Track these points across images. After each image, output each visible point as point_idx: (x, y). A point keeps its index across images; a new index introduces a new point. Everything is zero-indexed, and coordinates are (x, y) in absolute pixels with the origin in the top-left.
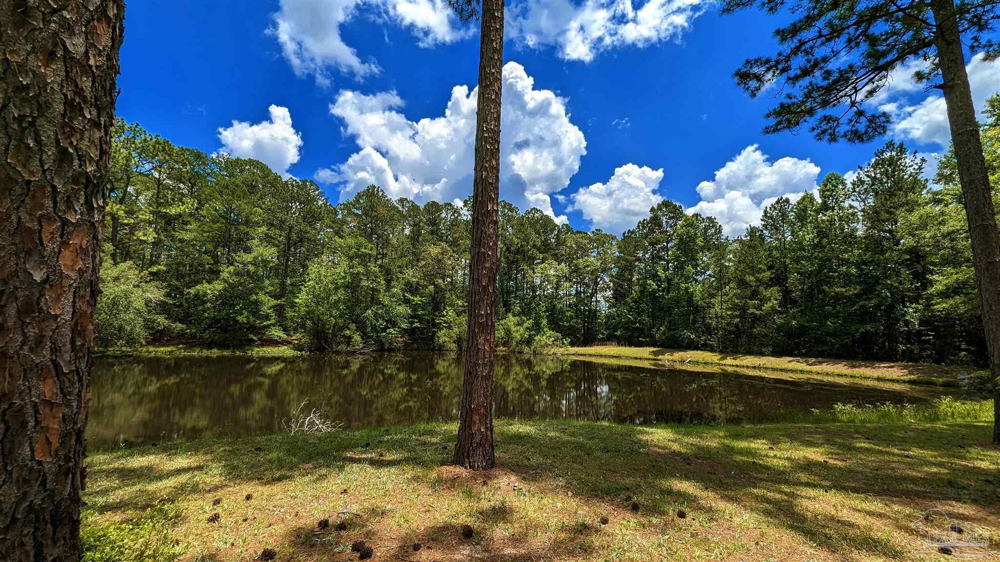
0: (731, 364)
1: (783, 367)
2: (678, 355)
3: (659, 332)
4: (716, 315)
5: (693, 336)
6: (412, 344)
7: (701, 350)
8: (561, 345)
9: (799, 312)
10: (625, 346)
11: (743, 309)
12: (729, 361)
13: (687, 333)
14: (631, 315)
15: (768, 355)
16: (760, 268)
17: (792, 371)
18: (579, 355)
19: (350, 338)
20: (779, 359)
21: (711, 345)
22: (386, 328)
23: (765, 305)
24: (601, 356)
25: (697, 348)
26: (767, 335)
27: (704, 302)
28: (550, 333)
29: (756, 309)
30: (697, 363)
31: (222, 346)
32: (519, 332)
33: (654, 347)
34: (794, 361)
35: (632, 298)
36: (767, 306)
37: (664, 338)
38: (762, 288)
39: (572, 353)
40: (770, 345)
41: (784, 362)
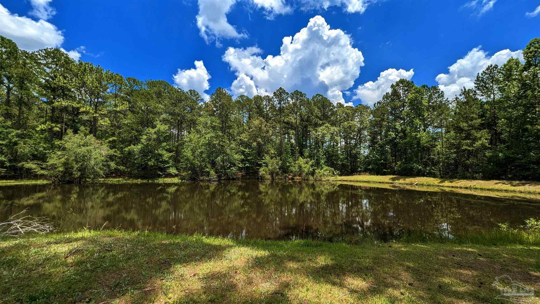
0: (447, 185)
1: (490, 187)
2: (408, 180)
3: (397, 166)
4: (438, 152)
5: (420, 167)
6: (246, 175)
7: (427, 177)
8: (332, 175)
9: (505, 147)
10: (374, 175)
11: (458, 147)
12: (447, 183)
13: (415, 165)
14: (378, 155)
15: (478, 180)
16: (472, 117)
17: (498, 190)
18: (343, 181)
19: (208, 172)
20: (487, 182)
21: (434, 173)
22: (231, 167)
23: (476, 143)
24: (357, 181)
25: (423, 175)
26: (478, 165)
27: (429, 144)
28: (326, 168)
29: (469, 146)
30: (422, 185)
31: (143, 178)
32: (307, 168)
33: (393, 174)
34: (500, 183)
35: (379, 144)
36: (478, 143)
37: (400, 169)
38: (473, 131)
39: (339, 179)
40: (480, 172)
41: (491, 184)
